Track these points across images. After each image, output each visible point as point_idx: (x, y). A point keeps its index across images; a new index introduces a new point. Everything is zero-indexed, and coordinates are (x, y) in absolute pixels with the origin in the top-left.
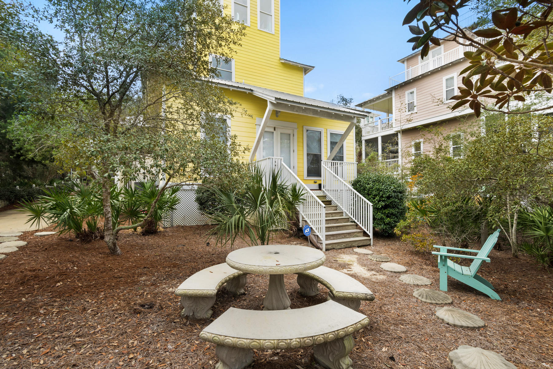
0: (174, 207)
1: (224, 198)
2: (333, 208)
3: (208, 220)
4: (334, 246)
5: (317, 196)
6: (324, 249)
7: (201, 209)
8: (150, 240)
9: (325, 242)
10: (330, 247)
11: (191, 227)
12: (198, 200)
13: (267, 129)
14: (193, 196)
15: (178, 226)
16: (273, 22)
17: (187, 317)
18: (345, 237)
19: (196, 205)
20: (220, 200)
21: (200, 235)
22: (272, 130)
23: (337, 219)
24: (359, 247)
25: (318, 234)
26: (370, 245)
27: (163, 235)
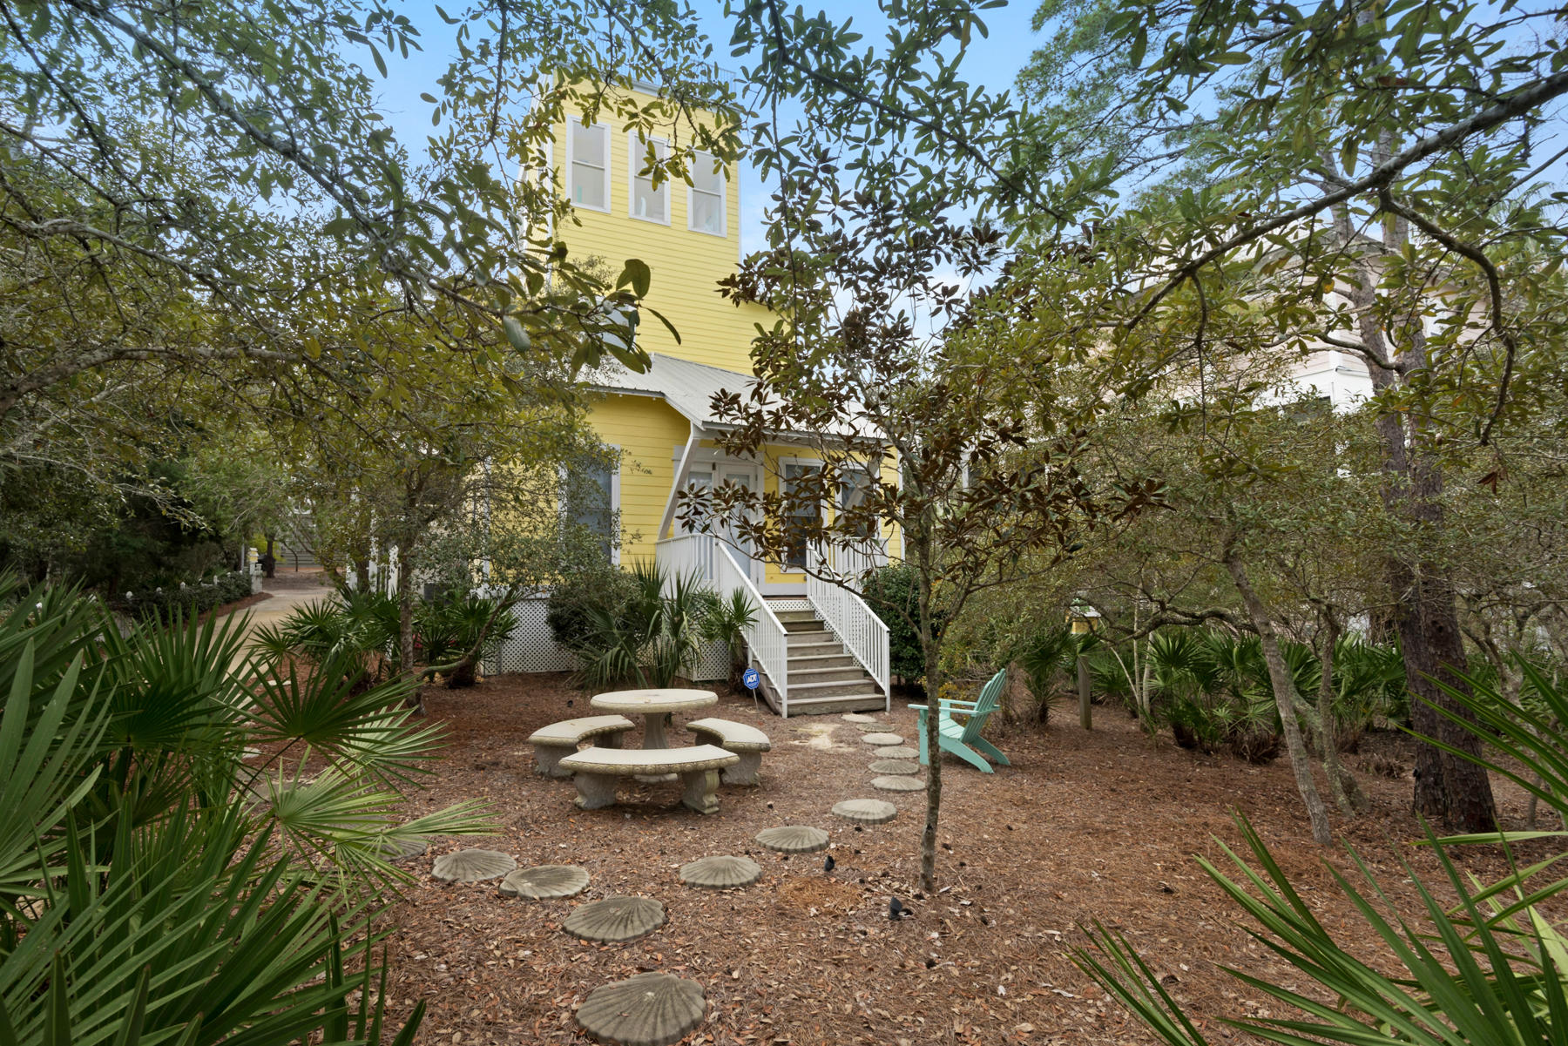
0: (510, 634)
1: (598, 619)
2: (825, 637)
3: (570, 659)
4: (806, 709)
5: (776, 613)
6: (785, 715)
7: (557, 639)
8: (465, 696)
9: (785, 702)
10: (797, 710)
11: (537, 676)
12: (553, 621)
13: (693, 468)
14: (542, 612)
15: (512, 674)
16: (724, 210)
17: (542, 774)
18: (834, 694)
19: (547, 631)
20: (592, 624)
21: (555, 689)
22: (709, 469)
23: (826, 660)
24: (857, 712)
25: (776, 686)
26: (884, 709)
27: (486, 688)
